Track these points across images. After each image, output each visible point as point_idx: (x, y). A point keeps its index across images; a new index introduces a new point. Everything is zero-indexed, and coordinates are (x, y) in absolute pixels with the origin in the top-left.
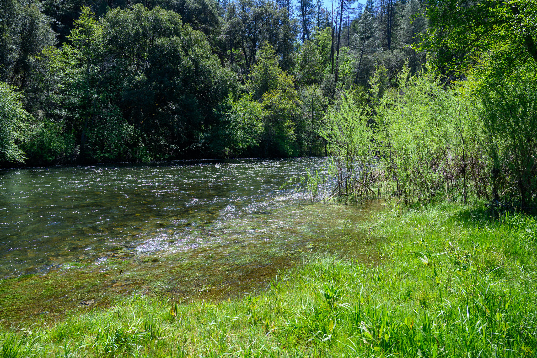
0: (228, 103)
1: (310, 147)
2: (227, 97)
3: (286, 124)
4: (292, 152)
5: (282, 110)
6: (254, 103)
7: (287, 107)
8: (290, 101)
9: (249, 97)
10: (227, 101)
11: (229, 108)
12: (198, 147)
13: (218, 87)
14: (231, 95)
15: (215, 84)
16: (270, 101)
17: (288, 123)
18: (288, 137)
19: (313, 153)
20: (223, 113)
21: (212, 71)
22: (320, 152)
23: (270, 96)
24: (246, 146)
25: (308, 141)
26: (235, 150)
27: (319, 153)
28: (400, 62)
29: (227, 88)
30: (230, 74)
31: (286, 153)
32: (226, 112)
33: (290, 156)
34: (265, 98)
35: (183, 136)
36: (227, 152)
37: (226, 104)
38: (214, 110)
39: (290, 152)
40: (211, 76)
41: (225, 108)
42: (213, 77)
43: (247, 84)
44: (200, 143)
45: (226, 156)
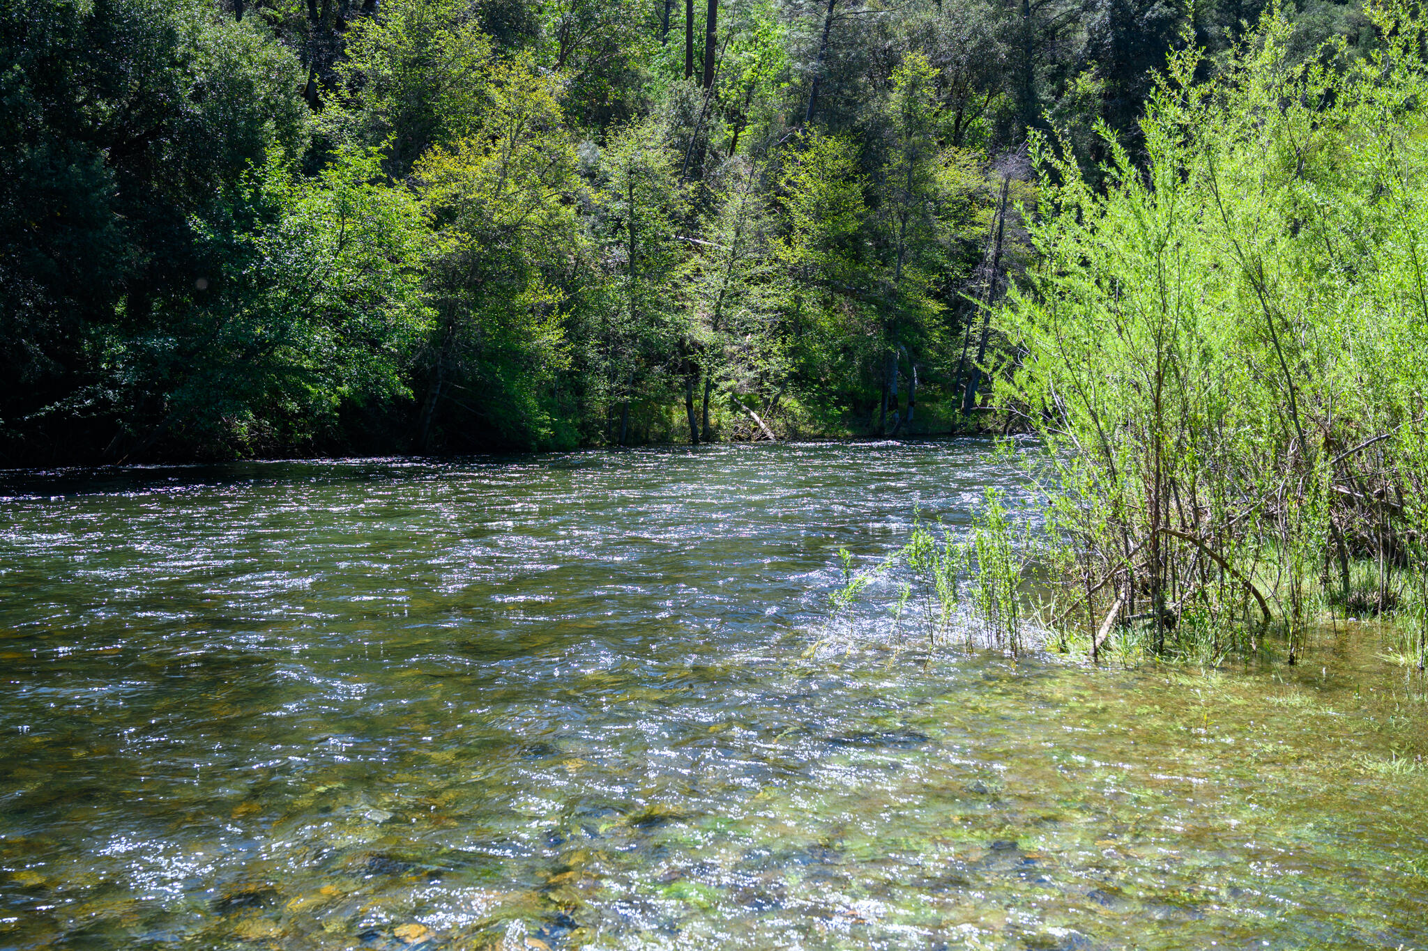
0: (266, 188)
1: (626, 404)
2: (260, 161)
3: (525, 298)
4: (553, 426)
5: (510, 231)
6: (385, 194)
7: (532, 217)
8: (545, 192)
9: (367, 165)
10: (260, 182)
11: (271, 215)
12: (106, 403)
13: (211, 114)
14: (275, 154)
15: (198, 96)
16: (454, 188)
17: (536, 293)
18: (532, 360)
19: (637, 433)
20: (244, 237)
21: (181, 31)
22: (666, 424)
23: (450, 164)
24: (334, 398)
25: (612, 375)
26: (282, 417)
27: (657, 428)
28: (973, 44)
29: (255, 121)
30: (264, 54)
31: (525, 431)
32: (258, 234)
33: (544, 449)
34: (426, 176)
35: (36, 347)
36: (242, 429)
37: (257, 195)
38: (196, 223)
39: (542, 425)
40: (172, 57)
41: (249, 217)
42: (183, 65)
43: (333, 109)
44: (114, 385)
45: (241, 446)
